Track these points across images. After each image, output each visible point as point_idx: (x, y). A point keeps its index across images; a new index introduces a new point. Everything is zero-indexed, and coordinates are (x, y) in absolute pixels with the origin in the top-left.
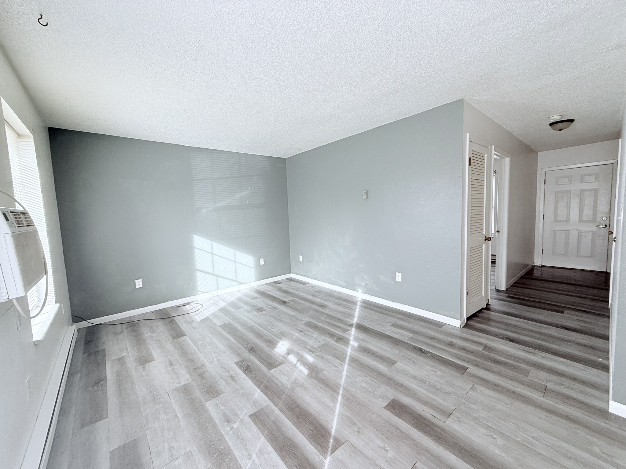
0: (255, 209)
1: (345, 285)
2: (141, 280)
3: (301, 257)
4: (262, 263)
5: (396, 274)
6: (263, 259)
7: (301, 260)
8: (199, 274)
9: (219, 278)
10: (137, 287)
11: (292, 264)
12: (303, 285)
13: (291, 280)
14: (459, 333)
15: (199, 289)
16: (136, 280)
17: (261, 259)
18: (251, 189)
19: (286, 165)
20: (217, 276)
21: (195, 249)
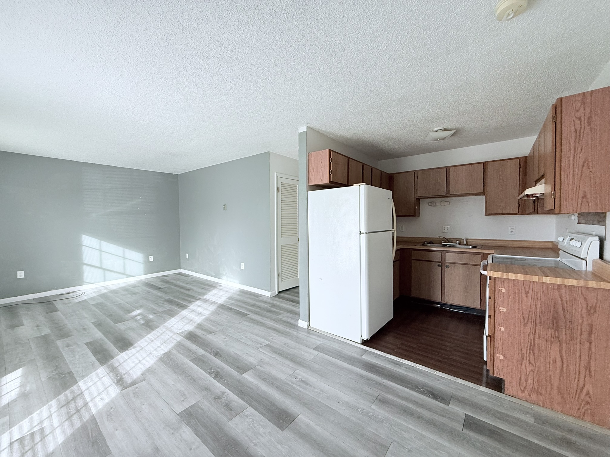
0: (146, 215)
1: (214, 275)
2: (23, 272)
3: (187, 255)
4: (151, 259)
5: (241, 264)
6: (152, 256)
7: (187, 257)
8: (86, 268)
9: (106, 272)
10: (18, 277)
11: (182, 261)
12: (186, 277)
13: (180, 274)
14: (269, 301)
15: (85, 280)
16: (18, 272)
17: (150, 257)
18: (141, 198)
19: (178, 180)
20: (105, 270)
21: (84, 247)
